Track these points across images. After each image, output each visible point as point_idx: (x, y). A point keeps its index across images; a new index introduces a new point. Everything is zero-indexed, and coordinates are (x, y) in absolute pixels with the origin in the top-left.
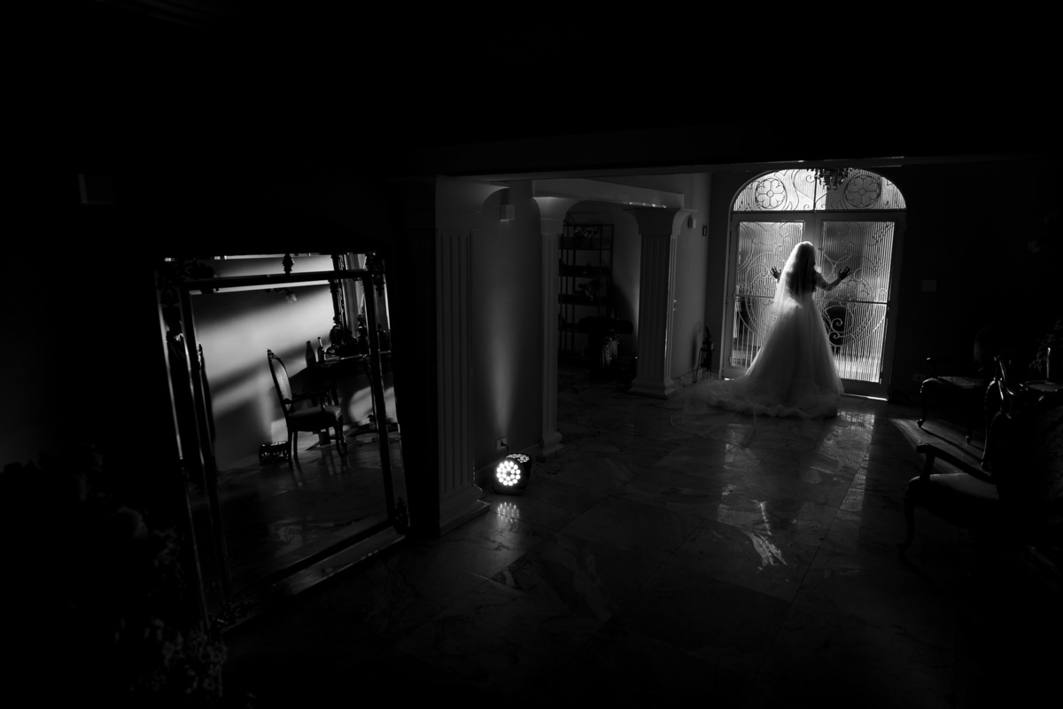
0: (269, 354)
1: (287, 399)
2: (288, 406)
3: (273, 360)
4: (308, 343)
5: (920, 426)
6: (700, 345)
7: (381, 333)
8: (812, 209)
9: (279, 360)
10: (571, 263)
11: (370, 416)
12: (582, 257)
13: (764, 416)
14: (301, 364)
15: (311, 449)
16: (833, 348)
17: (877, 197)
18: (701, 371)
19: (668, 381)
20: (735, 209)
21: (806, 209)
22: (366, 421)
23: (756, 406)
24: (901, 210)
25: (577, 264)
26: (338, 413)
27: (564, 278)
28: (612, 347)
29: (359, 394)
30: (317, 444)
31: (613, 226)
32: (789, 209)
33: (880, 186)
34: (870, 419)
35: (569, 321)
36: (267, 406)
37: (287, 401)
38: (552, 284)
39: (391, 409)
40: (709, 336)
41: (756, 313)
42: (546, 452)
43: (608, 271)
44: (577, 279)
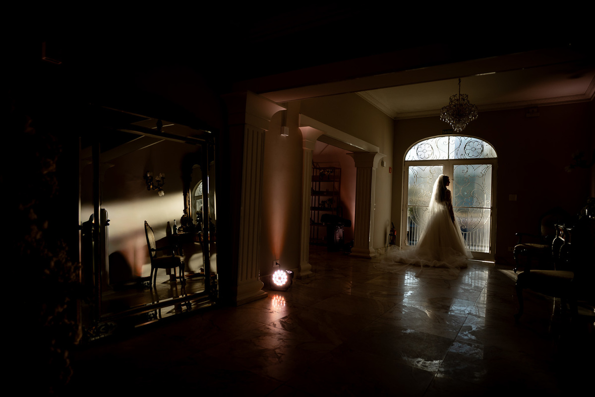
0: (145, 223)
1: (153, 249)
2: (153, 253)
3: (147, 227)
4: (168, 222)
5: (515, 272)
6: (388, 232)
7: (211, 223)
8: (447, 158)
9: (151, 228)
10: (317, 190)
11: (201, 269)
12: (324, 186)
13: (426, 266)
14: (163, 234)
15: (164, 283)
16: (463, 234)
17: (482, 152)
18: (389, 248)
19: (371, 249)
20: (406, 159)
21: (444, 159)
22: (199, 271)
23: (422, 261)
24: (494, 158)
25: (321, 190)
26: (182, 259)
27: (314, 197)
28: (340, 232)
29: (195, 256)
30: (168, 281)
31: (341, 169)
32: (435, 159)
33: (482, 146)
34: (485, 274)
35: (316, 221)
36: (141, 255)
37: (153, 250)
38: (308, 200)
39: (214, 266)
40: (393, 227)
41: (419, 215)
42: (302, 274)
43: (337, 193)
44: (321, 197)
